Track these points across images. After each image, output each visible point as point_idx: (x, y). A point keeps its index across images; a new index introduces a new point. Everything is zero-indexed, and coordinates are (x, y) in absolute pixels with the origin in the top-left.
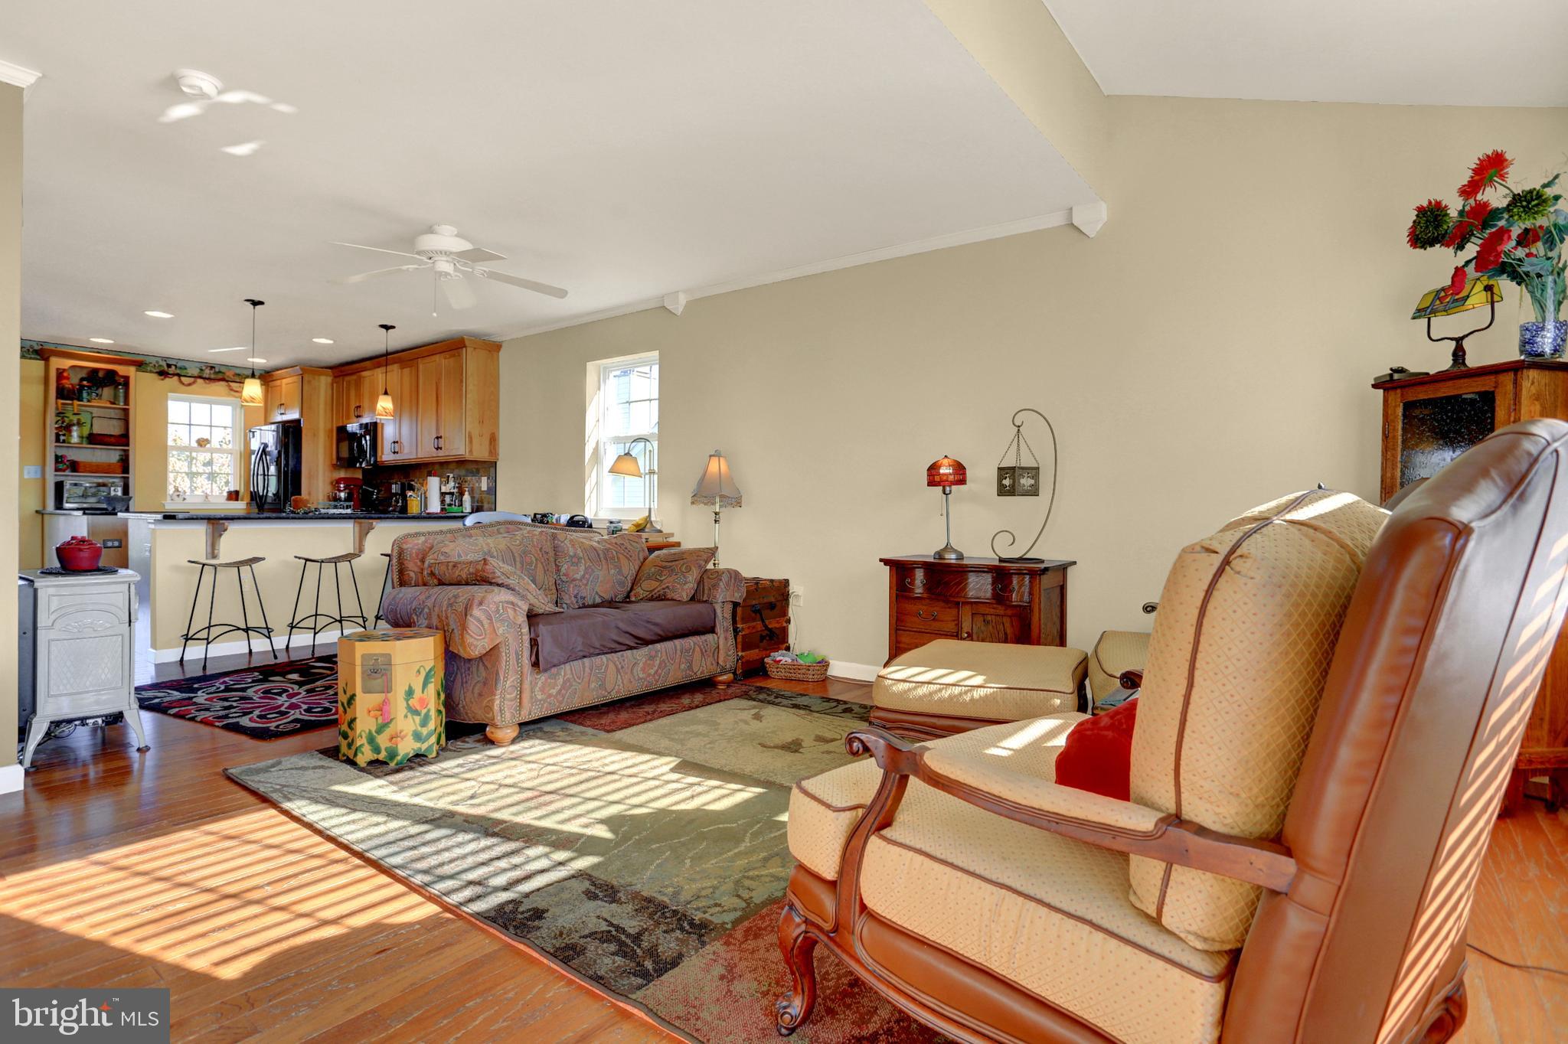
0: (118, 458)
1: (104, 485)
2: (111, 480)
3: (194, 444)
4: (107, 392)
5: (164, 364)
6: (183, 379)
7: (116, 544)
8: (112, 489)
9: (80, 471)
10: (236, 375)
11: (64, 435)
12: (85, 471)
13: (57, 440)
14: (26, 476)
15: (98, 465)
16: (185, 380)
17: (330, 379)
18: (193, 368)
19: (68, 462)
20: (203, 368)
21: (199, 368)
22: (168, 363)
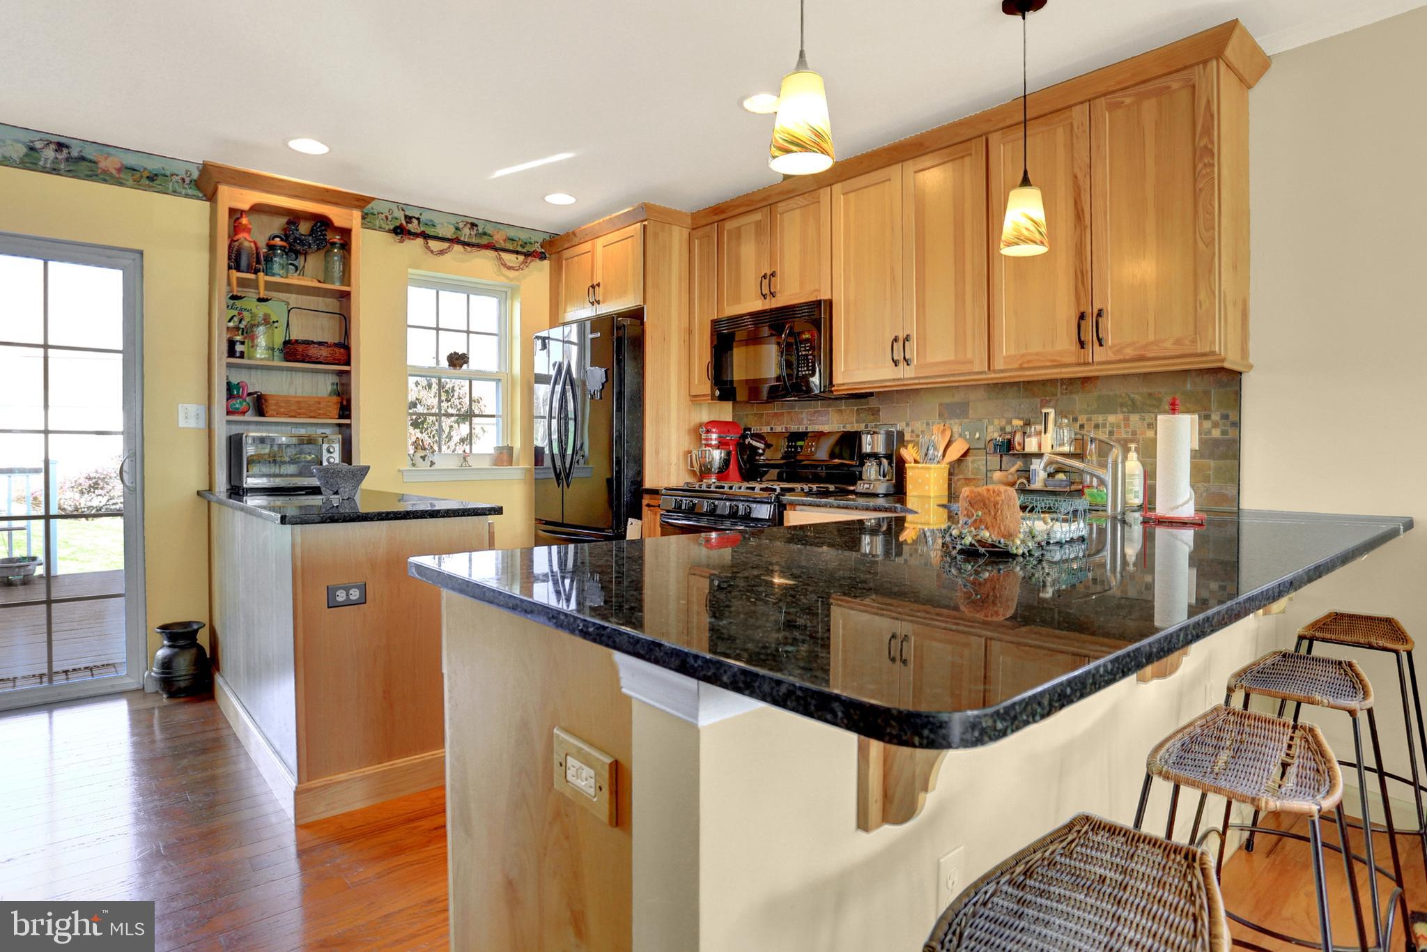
0: (329, 388)
1: (310, 441)
2: (320, 431)
3: (445, 363)
4: (313, 263)
5: (401, 215)
6: (432, 243)
7: (355, 594)
8: (325, 446)
9: (270, 413)
10: (509, 239)
11: (243, 343)
12: (279, 414)
13: (231, 353)
14: (182, 424)
15: (299, 402)
16: (434, 245)
17: (685, 232)
18: (445, 224)
19: (249, 394)
20: (461, 225)
21: (454, 225)
22: (407, 213)
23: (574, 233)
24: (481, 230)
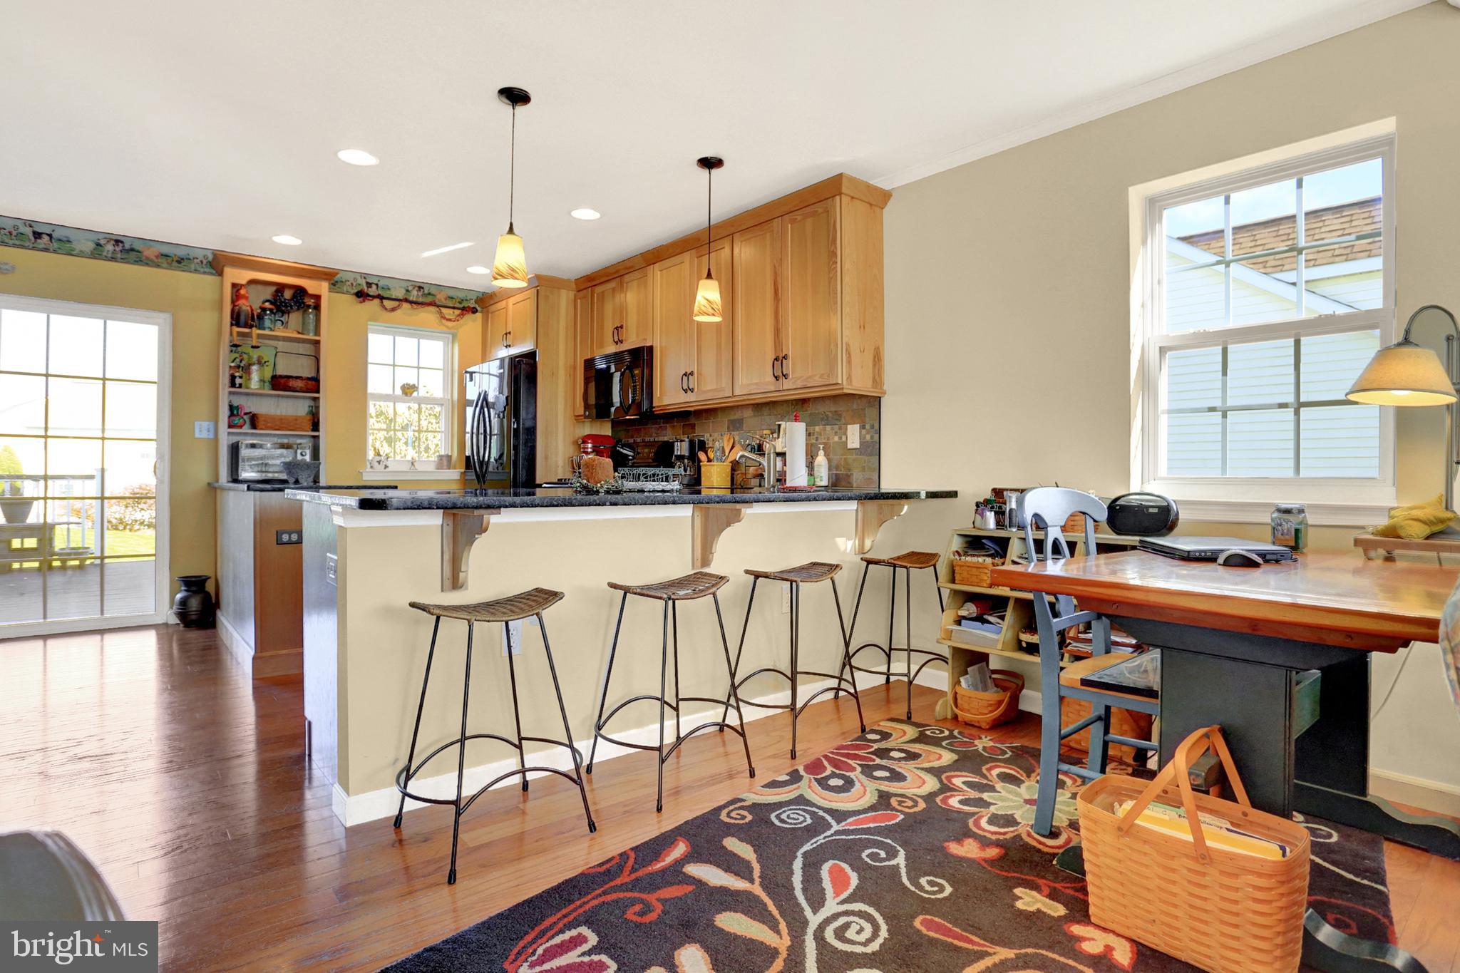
0: (307, 410)
1: (289, 447)
2: (299, 441)
3: (399, 392)
4: (295, 318)
5: (363, 282)
6: (386, 303)
8: (299, 451)
9: (260, 427)
10: (448, 298)
11: (241, 377)
12: (267, 428)
13: (233, 384)
14: (197, 435)
15: (281, 419)
16: (387, 303)
17: (572, 294)
18: (398, 288)
19: (246, 414)
20: (410, 288)
21: (404, 288)
22: (368, 281)
23: (495, 294)
24: (426, 292)
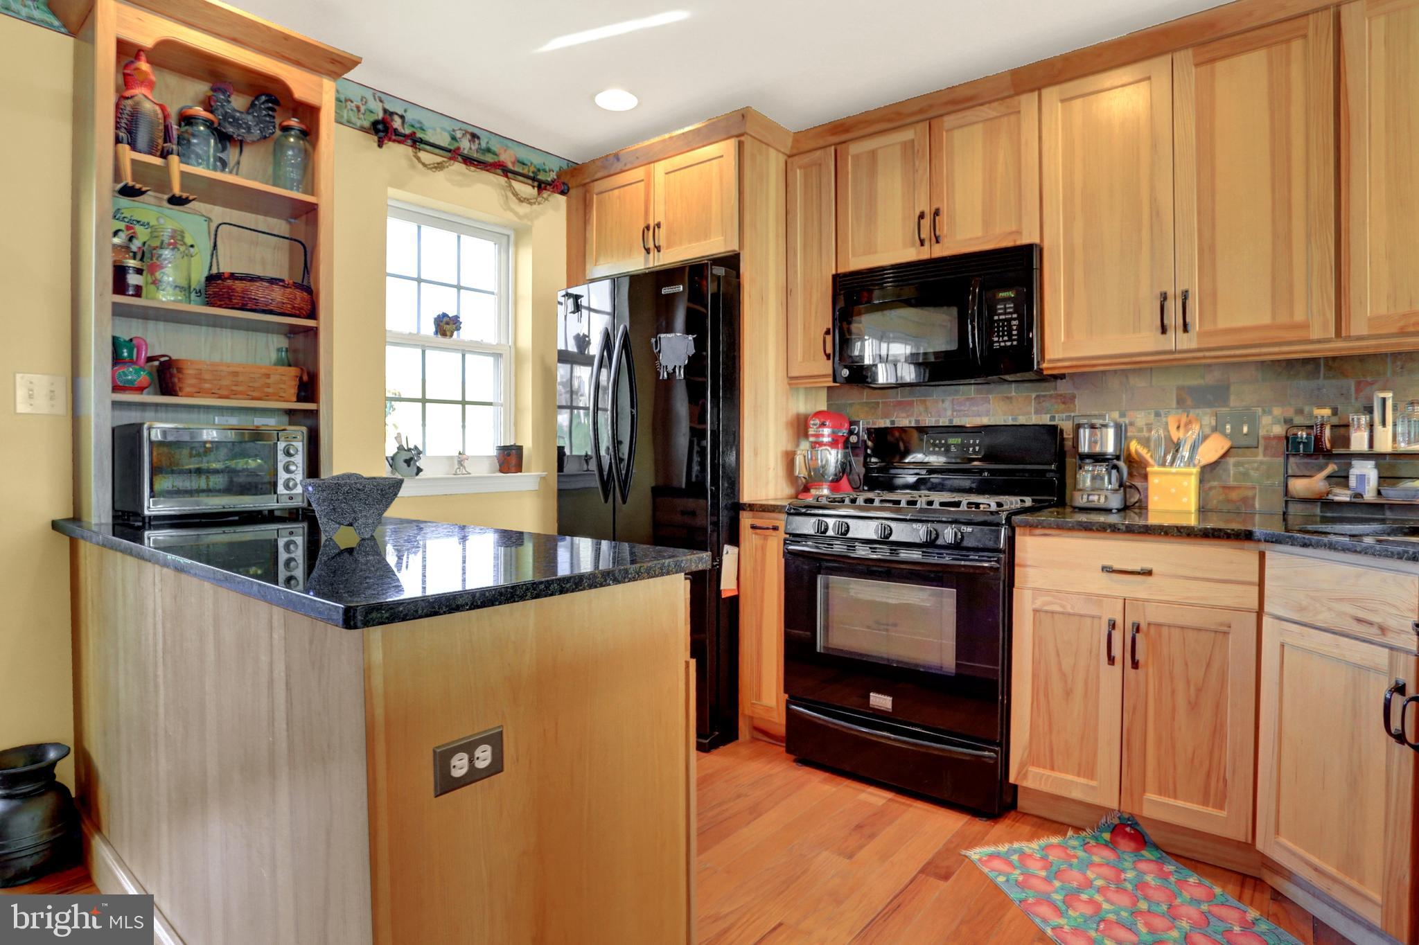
0: (274, 356)
1: (257, 436)
2: (270, 421)
6: (422, 150)
7: (484, 756)
8: (281, 445)
9: (188, 389)
10: (519, 162)
11: (139, 271)
12: (199, 392)
13: (120, 285)
14: (22, 407)
15: (232, 375)
16: (426, 157)
18: (438, 130)
19: (150, 359)
20: (459, 134)
21: (449, 132)
22: (387, 107)
23: (617, 157)
24: (484, 145)
